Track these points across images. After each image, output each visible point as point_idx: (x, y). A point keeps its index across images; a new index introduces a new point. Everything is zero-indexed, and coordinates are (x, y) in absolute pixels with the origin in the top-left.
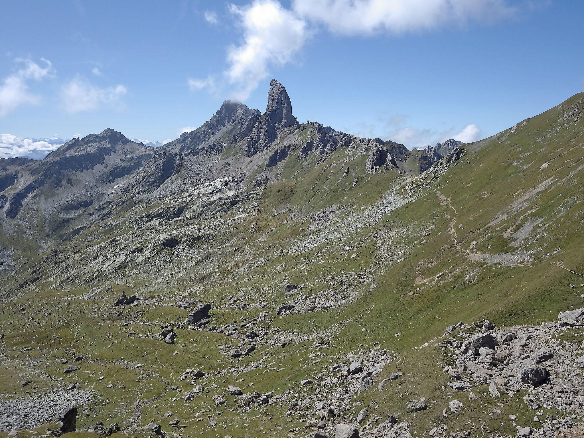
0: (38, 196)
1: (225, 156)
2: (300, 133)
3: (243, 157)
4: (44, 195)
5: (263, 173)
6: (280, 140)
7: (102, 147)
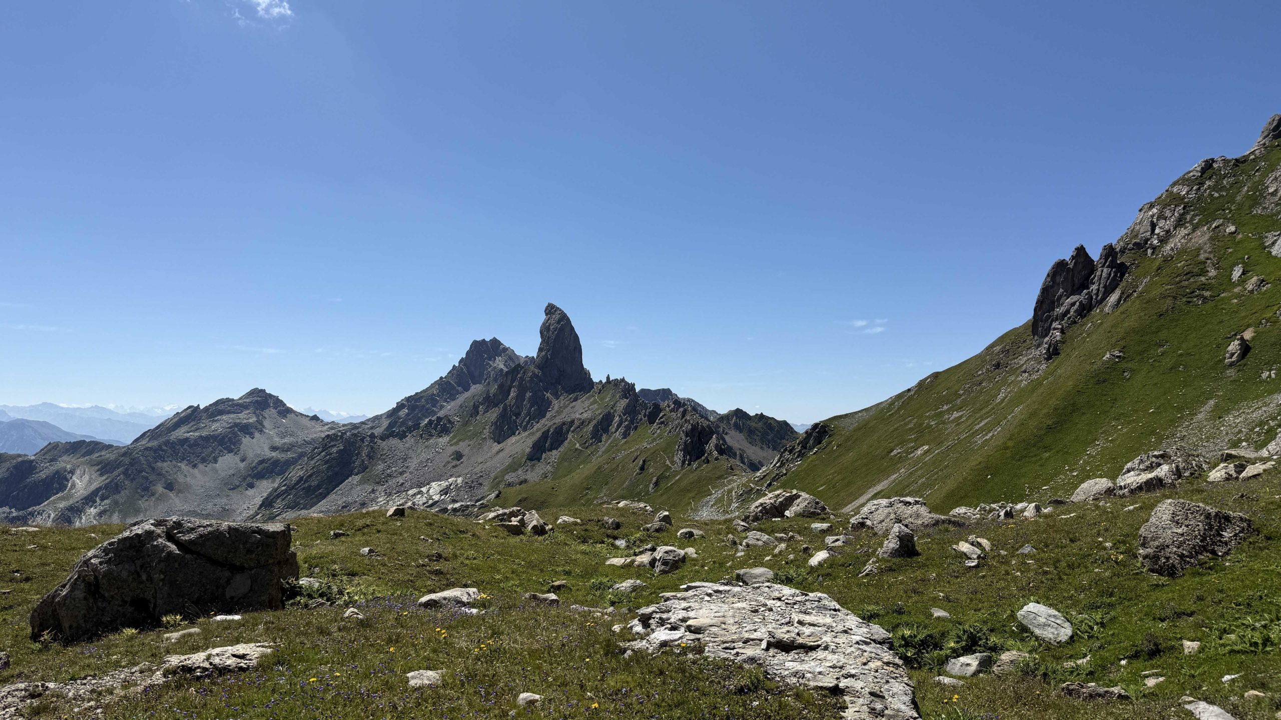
0: (108, 513)
1: (455, 440)
2: (593, 399)
3: (489, 442)
4: (120, 511)
5: (520, 472)
6: (557, 412)
7: (240, 423)
